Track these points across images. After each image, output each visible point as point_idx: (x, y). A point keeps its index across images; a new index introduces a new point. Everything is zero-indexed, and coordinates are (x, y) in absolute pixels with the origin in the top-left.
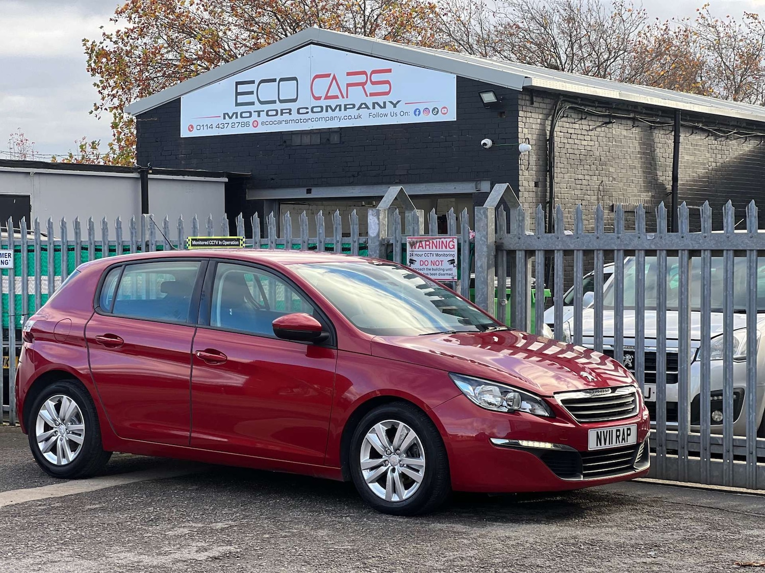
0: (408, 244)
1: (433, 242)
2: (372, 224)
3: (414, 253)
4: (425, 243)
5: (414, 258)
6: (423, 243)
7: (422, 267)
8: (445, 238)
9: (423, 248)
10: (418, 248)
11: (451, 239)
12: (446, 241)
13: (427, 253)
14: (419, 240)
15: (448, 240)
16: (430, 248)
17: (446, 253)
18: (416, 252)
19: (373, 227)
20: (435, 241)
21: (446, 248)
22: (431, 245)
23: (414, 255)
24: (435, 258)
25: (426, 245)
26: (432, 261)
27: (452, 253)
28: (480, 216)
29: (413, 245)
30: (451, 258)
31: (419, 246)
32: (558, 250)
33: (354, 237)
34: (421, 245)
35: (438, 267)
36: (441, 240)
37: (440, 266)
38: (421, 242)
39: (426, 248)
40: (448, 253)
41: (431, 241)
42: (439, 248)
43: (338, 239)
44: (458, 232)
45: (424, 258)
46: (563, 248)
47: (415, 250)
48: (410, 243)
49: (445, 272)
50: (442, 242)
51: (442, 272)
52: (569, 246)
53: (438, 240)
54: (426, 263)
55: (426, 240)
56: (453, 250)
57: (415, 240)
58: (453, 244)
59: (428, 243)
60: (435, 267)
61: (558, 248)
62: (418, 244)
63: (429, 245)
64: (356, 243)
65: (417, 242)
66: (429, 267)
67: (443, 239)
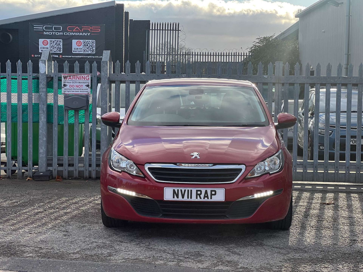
0: (62, 77)
1: (77, 77)
2: (42, 67)
3: (66, 81)
4: (73, 77)
5: (66, 84)
6: (72, 77)
7: (70, 88)
8: (84, 75)
9: (71, 79)
10: (69, 79)
11: (87, 75)
12: (85, 76)
13: (73, 81)
14: (69, 75)
15: (86, 76)
16: (75, 79)
17: (84, 82)
18: (67, 81)
19: (42, 69)
20: (78, 76)
21: (84, 79)
22: (76, 78)
23: (66, 82)
24: (78, 84)
25: (73, 78)
26: (76, 85)
27: (88, 82)
28: (104, 65)
29: (65, 78)
30: (87, 84)
31: (69, 78)
32: (137, 81)
33: (29, 73)
34: (70, 78)
35: (80, 88)
36: (81, 76)
37: (81, 88)
38: (70, 76)
39: (73, 79)
40: (85, 82)
41: (76, 76)
42: (81, 79)
43: (20, 74)
44: (91, 72)
45: (72, 84)
46: (140, 80)
47: (67, 80)
48: (64, 77)
49: (84, 90)
50: (82, 76)
51: (82, 90)
52: (144, 79)
53: (80, 76)
54: (73, 86)
55: (73, 75)
56: (88, 80)
57: (66, 75)
58: (88, 78)
59: (74, 77)
60: (78, 88)
61: (137, 80)
62: (68, 78)
63: (75, 78)
64: (31, 76)
65: (68, 76)
66: (75, 88)
67: (82, 75)
